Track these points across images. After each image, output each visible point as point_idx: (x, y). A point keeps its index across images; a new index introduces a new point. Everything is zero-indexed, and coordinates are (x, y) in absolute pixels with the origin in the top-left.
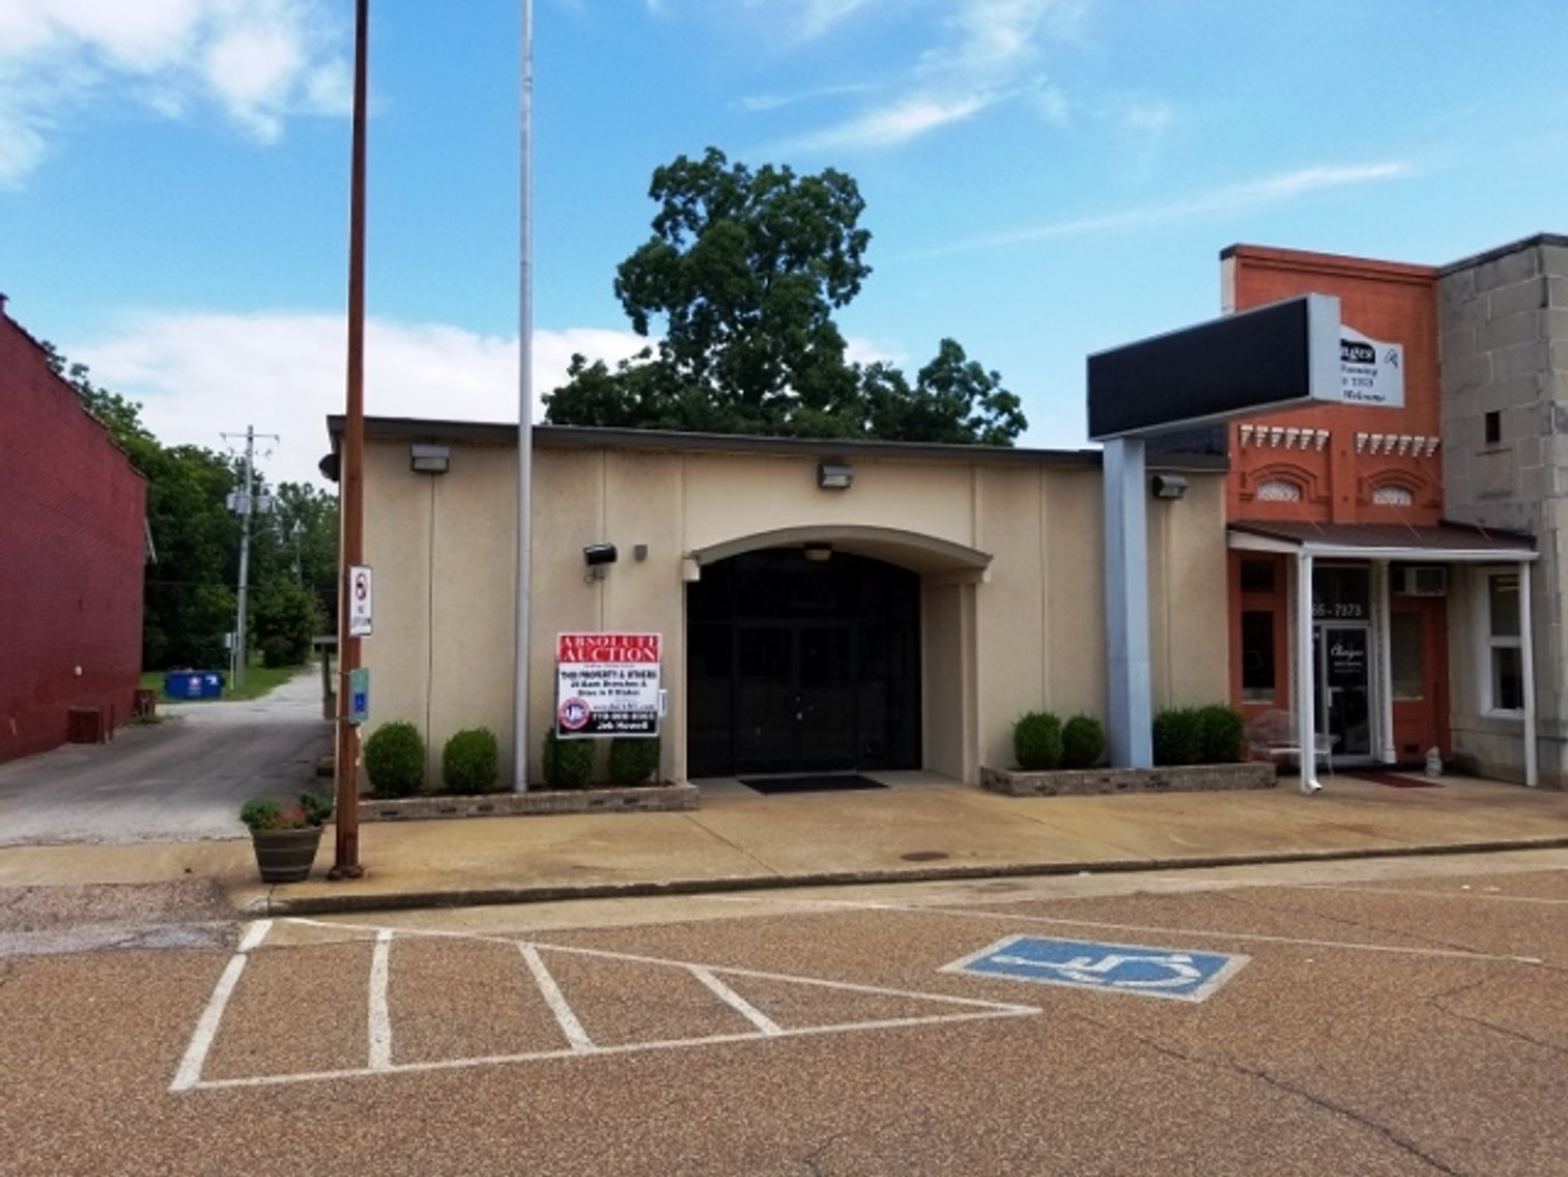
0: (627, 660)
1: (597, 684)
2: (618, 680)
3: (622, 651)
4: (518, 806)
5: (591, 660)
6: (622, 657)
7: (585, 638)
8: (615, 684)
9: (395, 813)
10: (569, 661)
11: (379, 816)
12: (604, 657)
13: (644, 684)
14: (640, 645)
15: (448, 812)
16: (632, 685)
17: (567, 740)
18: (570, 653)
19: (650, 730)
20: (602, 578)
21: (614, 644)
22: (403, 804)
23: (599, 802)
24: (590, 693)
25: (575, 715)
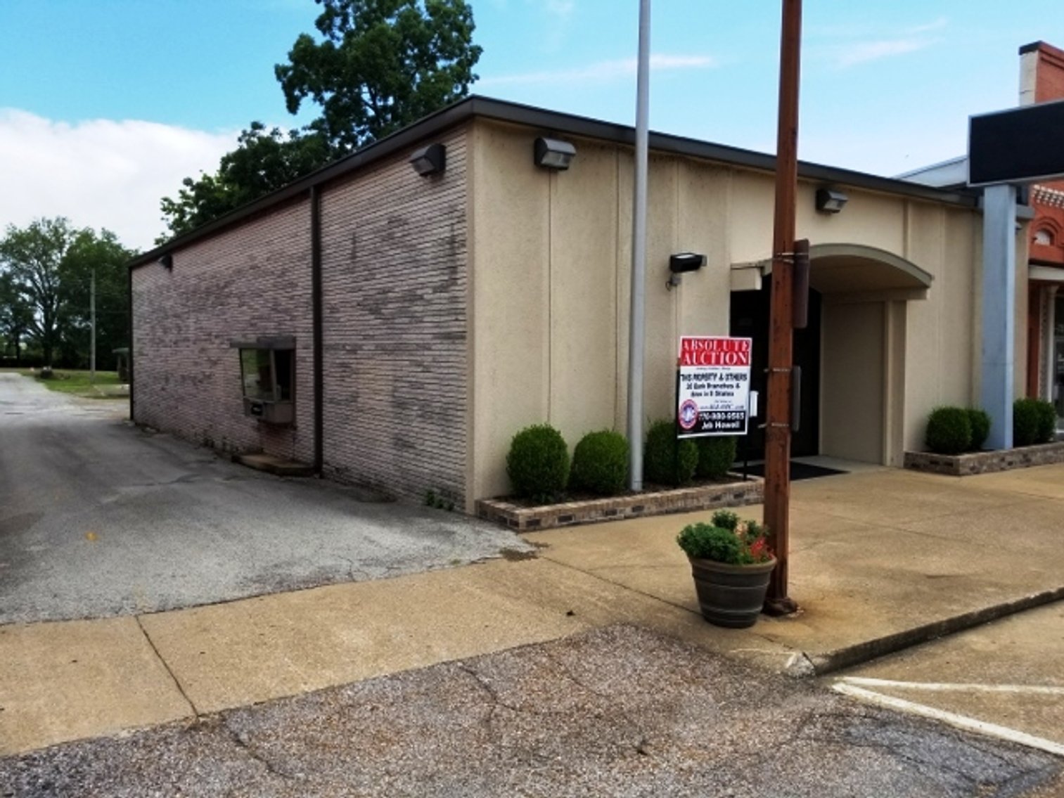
0: (725, 363)
1: (703, 386)
2: (717, 382)
3: (722, 354)
4: (661, 505)
5: (700, 364)
6: (722, 361)
7: (698, 340)
8: (715, 386)
9: (569, 518)
10: (686, 364)
11: (557, 522)
12: (708, 360)
13: (738, 386)
14: (736, 349)
15: (610, 514)
16: (728, 386)
17: (682, 439)
18: (687, 356)
19: (742, 429)
20: (676, 285)
21: (715, 348)
22: (575, 509)
23: (717, 498)
24: (697, 395)
25: (689, 416)
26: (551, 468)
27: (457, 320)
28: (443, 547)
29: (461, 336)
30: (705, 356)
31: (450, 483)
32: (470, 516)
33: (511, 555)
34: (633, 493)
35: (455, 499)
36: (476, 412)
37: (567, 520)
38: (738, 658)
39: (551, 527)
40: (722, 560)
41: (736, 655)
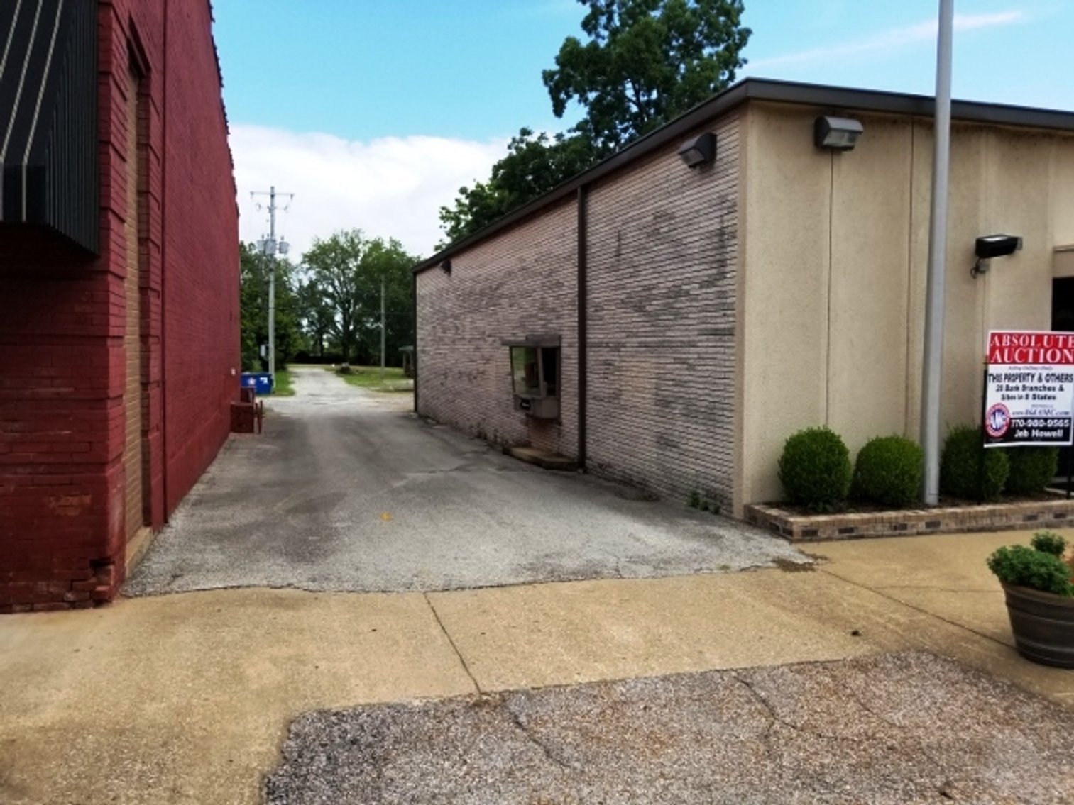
0: (1046, 362)
1: (1017, 388)
2: (1036, 383)
3: (1042, 351)
4: (962, 522)
5: (1014, 362)
6: (1041, 360)
7: (1011, 335)
8: (1031, 389)
9: (851, 530)
10: (996, 362)
11: (837, 533)
12: (1024, 358)
13: (1061, 389)
14: (1060, 345)
15: (899, 529)
16: (1049, 389)
17: (988, 449)
18: (997, 352)
19: (1066, 438)
20: (983, 272)
21: (1033, 344)
22: (858, 520)
23: (1032, 517)
24: (1009, 398)
25: (997, 422)
26: (830, 475)
27: (725, 315)
28: (709, 551)
29: (730, 333)
30: (1021, 352)
31: (717, 485)
32: (737, 520)
33: (785, 565)
34: (925, 506)
35: (722, 502)
36: (745, 412)
37: (848, 532)
39: (829, 539)
40: (1046, 589)
41: (1062, 700)
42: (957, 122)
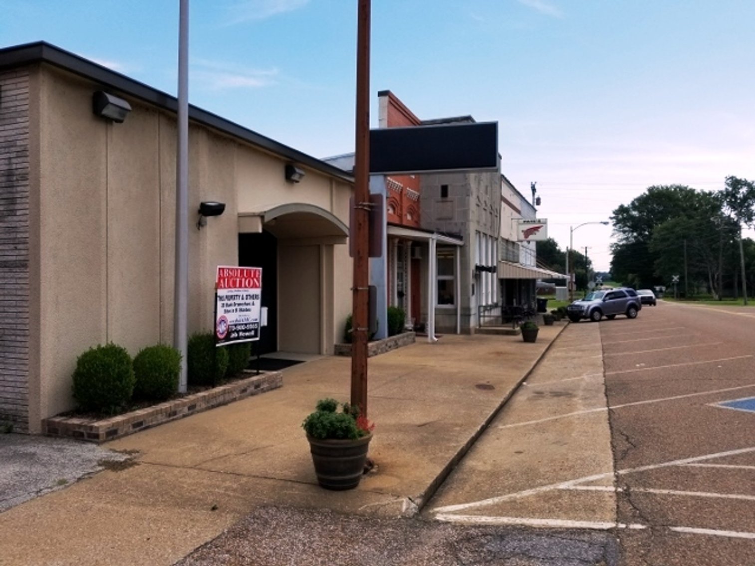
0: (246, 287)
1: (231, 305)
2: (240, 301)
3: (243, 280)
4: (208, 402)
5: (230, 287)
6: (243, 285)
7: (229, 269)
8: (239, 305)
9: (140, 424)
10: (221, 288)
11: (131, 429)
12: (235, 286)
13: (253, 304)
14: (252, 276)
15: (172, 415)
16: (247, 304)
17: (218, 347)
18: (222, 281)
19: (255, 336)
20: (203, 226)
21: (239, 275)
22: (144, 415)
23: (244, 391)
24: (228, 311)
25: (222, 328)
26: (121, 382)
27: (16, 248)
29: (23, 265)
30: (233, 281)
31: (10, 406)
32: (35, 435)
34: (181, 396)
35: (15, 421)
36: (42, 336)
37: (139, 426)
38: (367, 512)
39: (126, 434)
41: (365, 511)
42: (192, 122)
